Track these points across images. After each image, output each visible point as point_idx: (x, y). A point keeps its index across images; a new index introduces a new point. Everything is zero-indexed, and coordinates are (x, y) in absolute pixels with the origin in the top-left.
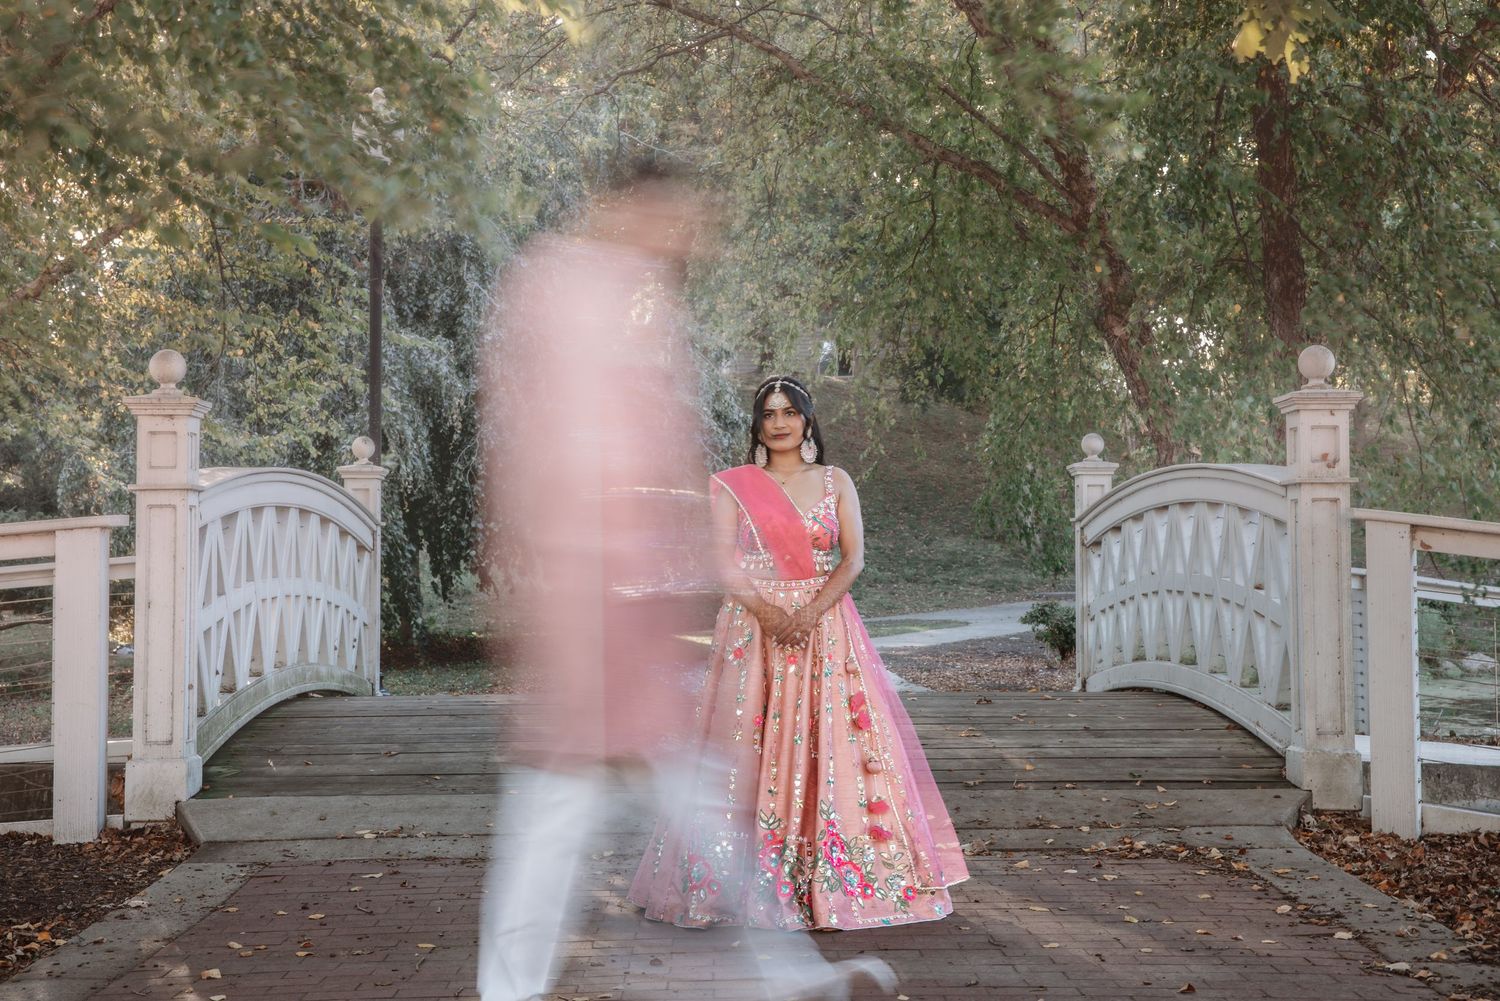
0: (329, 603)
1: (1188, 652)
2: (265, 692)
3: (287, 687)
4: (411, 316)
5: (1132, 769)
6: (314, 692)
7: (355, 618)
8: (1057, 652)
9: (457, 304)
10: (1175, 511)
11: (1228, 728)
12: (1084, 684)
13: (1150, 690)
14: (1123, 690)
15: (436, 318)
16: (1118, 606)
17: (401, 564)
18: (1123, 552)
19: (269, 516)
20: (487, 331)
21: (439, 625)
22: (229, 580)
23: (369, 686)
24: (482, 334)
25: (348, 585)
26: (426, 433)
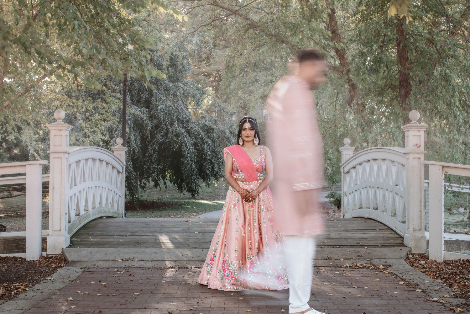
0: (109, 189)
1: (375, 206)
2: (89, 216)
3: (95, 215)
4: (136, 101)
5: (357, 242)
6: (104, 216)
7: (117, 194)
8: (336, 207)
9: (150, 97)
10: (372, 162)
11: (387, 229)
12: (344, 216)
13: (364, 218)
14: (355, 218)
15: (143, 102)
16: (354, 192)
17: (131, 179)
18: (356, 175)
19: (90, 162)
20: (159, 106)
21: (144, 198)
22: (78, 182)
23: (121, 215)
24: (157, 107)
25: (115, 184)
26: (139, 138)
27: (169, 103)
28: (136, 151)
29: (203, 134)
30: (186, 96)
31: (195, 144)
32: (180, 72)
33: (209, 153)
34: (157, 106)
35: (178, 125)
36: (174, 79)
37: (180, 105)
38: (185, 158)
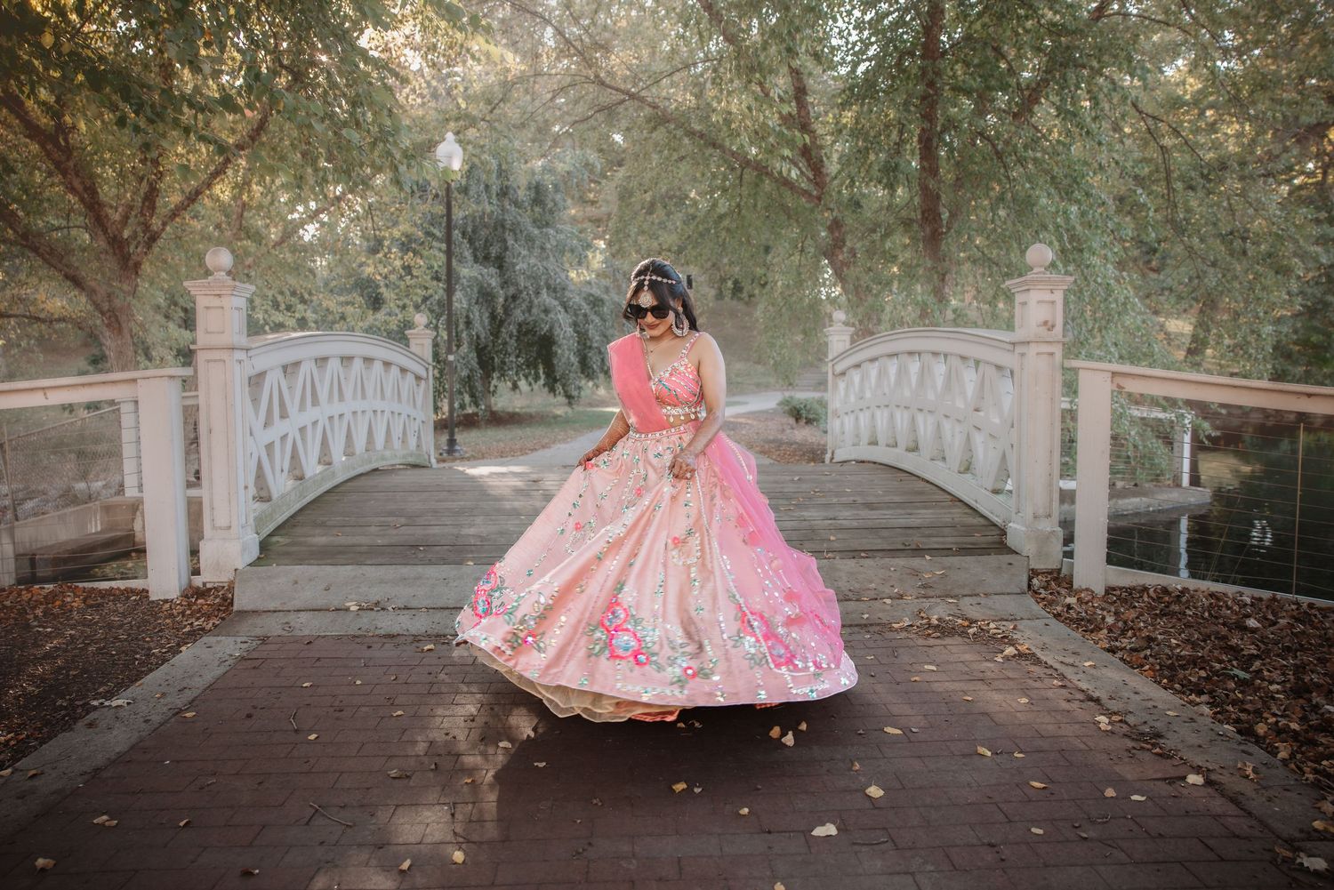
26: (487, 315)
27: (533, 261)
28: (483, 336)
29: (586, 308)
30: (561, 249)
31: (575, 324)
32: (551, 212)
33: (597, 338)
34: (514, 265)
35: (548, 295)
36: (542, 223)
37: (551, 264)
38: (559, 346)
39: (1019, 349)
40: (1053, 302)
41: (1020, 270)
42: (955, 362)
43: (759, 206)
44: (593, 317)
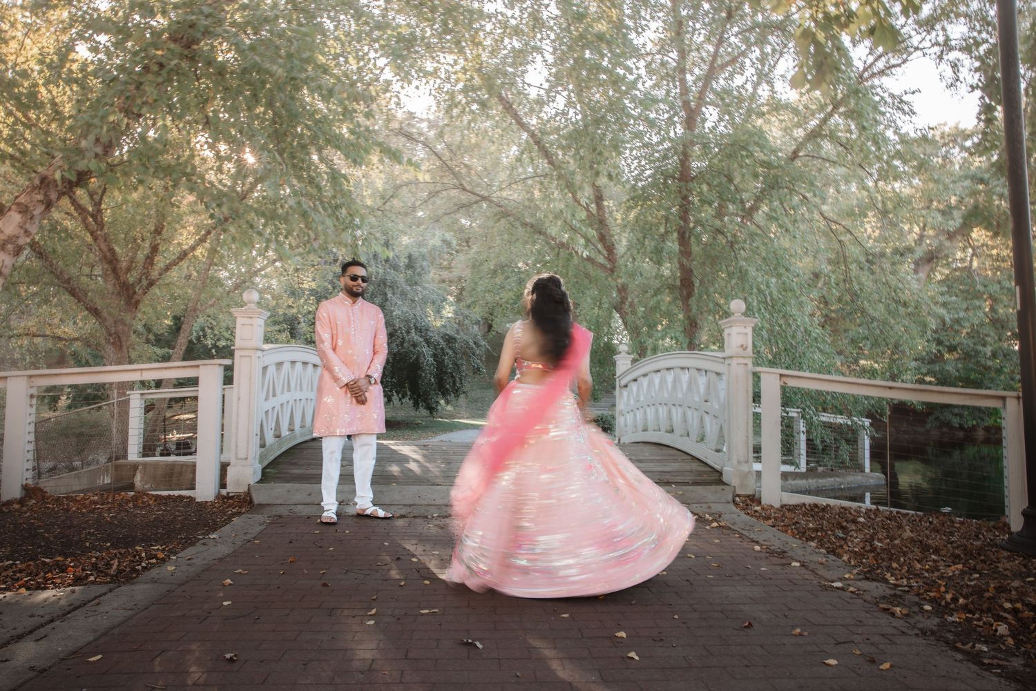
9: (384, 302)
27: (406, 309)
29: (443, 344)
30: (425, 301)
31: (434, 355)
32: (419, 274)
33: (451, 366)
34: (392, 312)
35: (416, 334)
36: (413, 282)
39: (727, 362)
40: (746, 334)
41: (727, 314)
42: (694, 372)
43: (570, 274)
44: (448, 351)
